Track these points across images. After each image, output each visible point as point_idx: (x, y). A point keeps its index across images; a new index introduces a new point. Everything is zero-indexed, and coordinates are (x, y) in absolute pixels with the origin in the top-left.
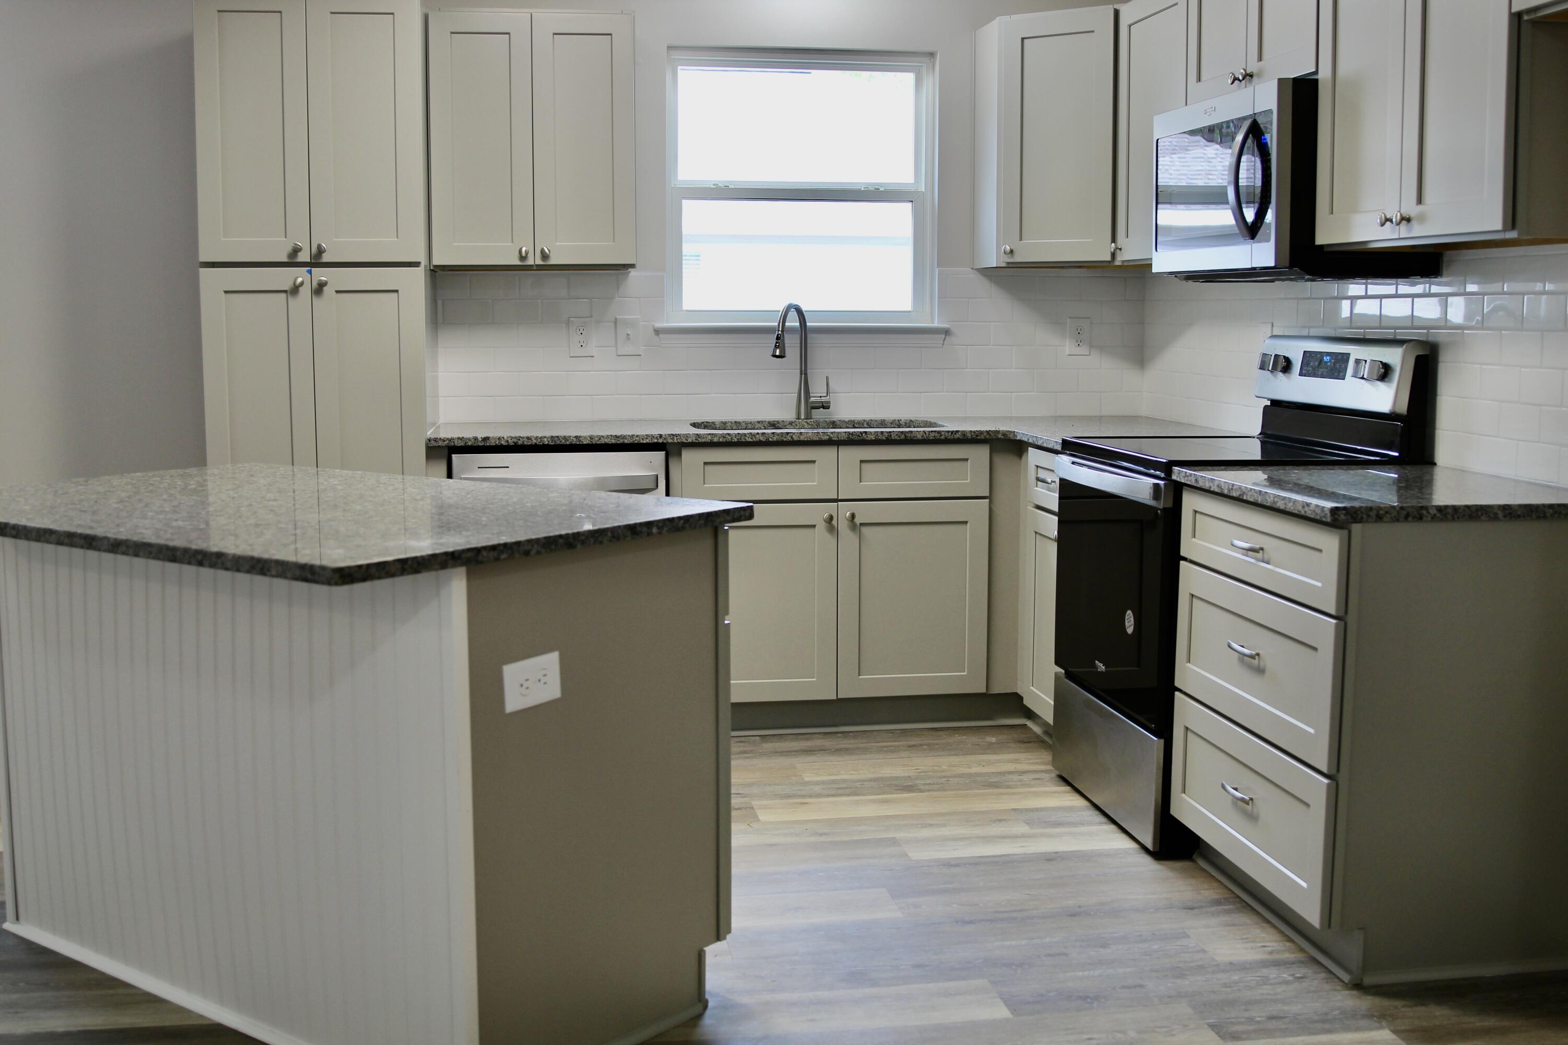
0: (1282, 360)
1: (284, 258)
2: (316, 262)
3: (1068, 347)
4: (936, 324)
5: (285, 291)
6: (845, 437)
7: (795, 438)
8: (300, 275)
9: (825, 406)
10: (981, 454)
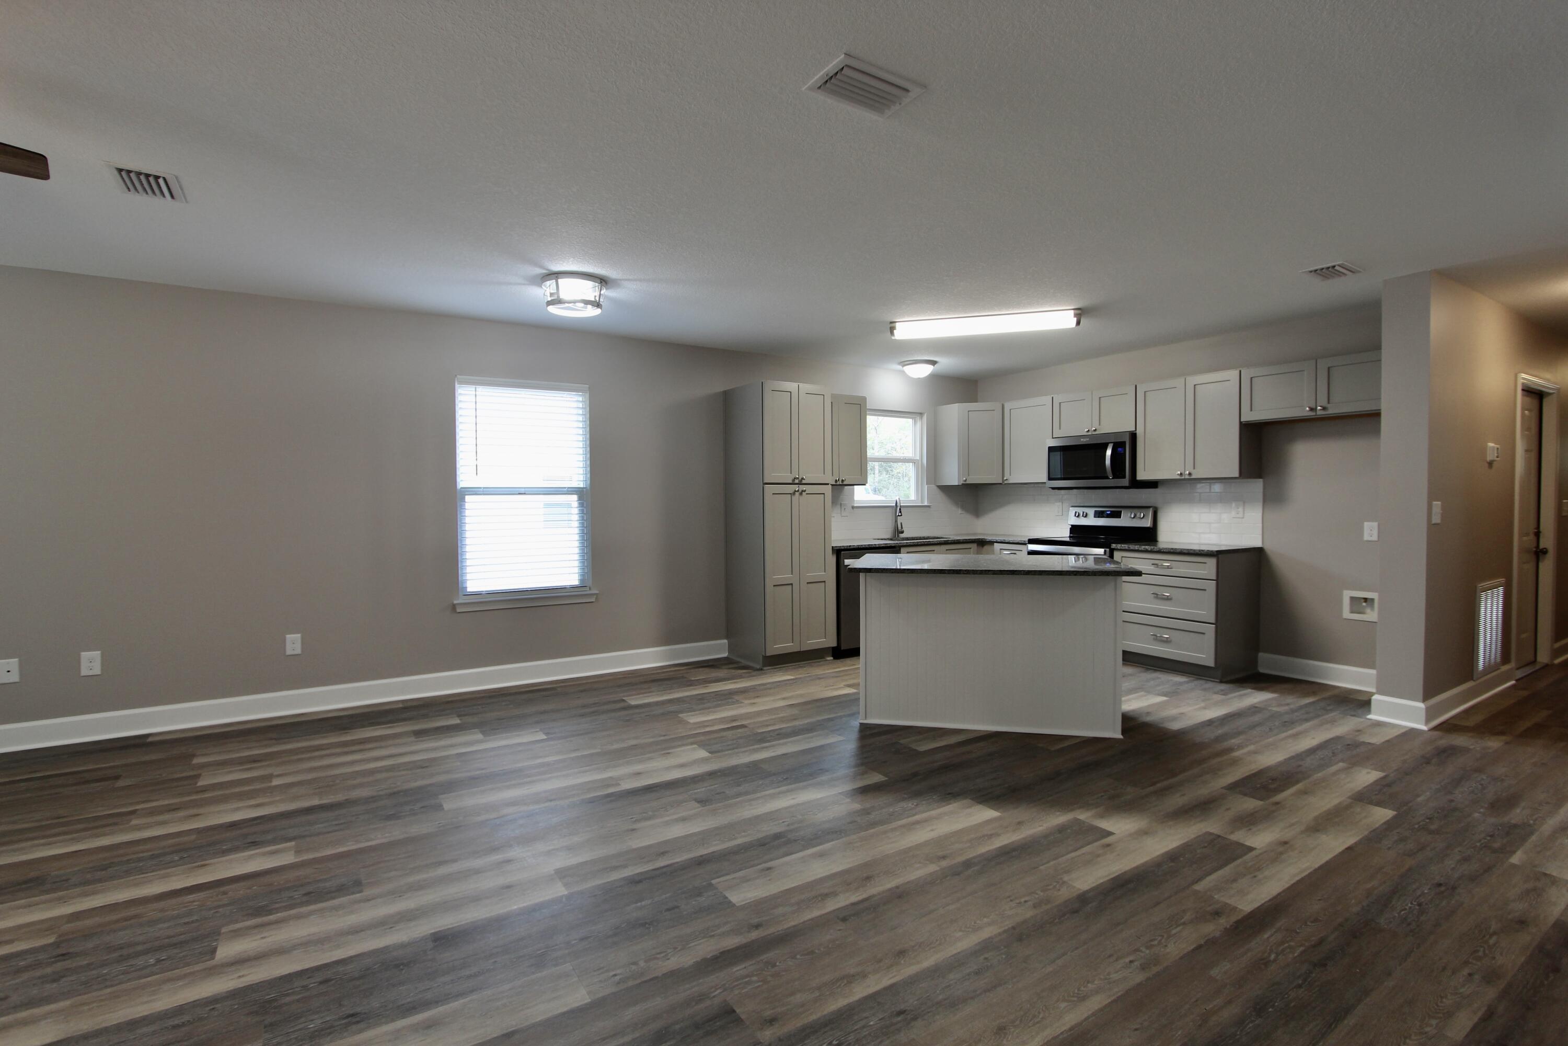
0: (1085, 513)
1: (791, 482)
2: (800, 484)
3: (960, 511)
4: (926, 504)
5: (791, 494)
6: (943, 542)
7: (932, 543)
8: (796, 487)
9: (902, 532)
10: (974, 546)
